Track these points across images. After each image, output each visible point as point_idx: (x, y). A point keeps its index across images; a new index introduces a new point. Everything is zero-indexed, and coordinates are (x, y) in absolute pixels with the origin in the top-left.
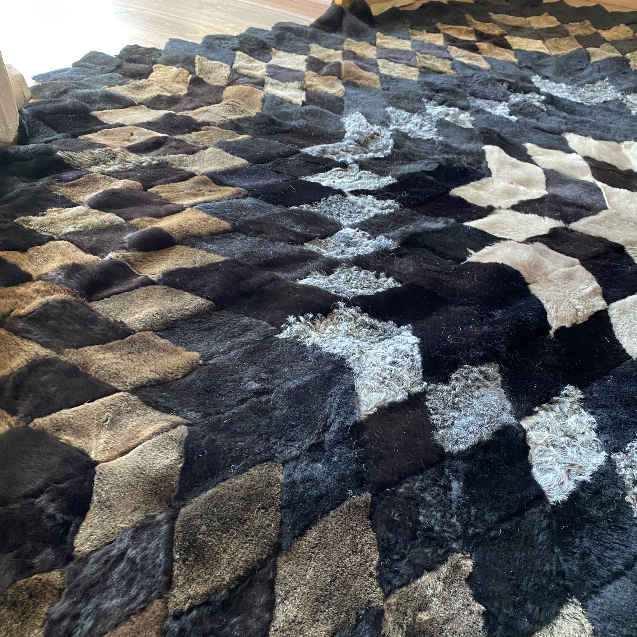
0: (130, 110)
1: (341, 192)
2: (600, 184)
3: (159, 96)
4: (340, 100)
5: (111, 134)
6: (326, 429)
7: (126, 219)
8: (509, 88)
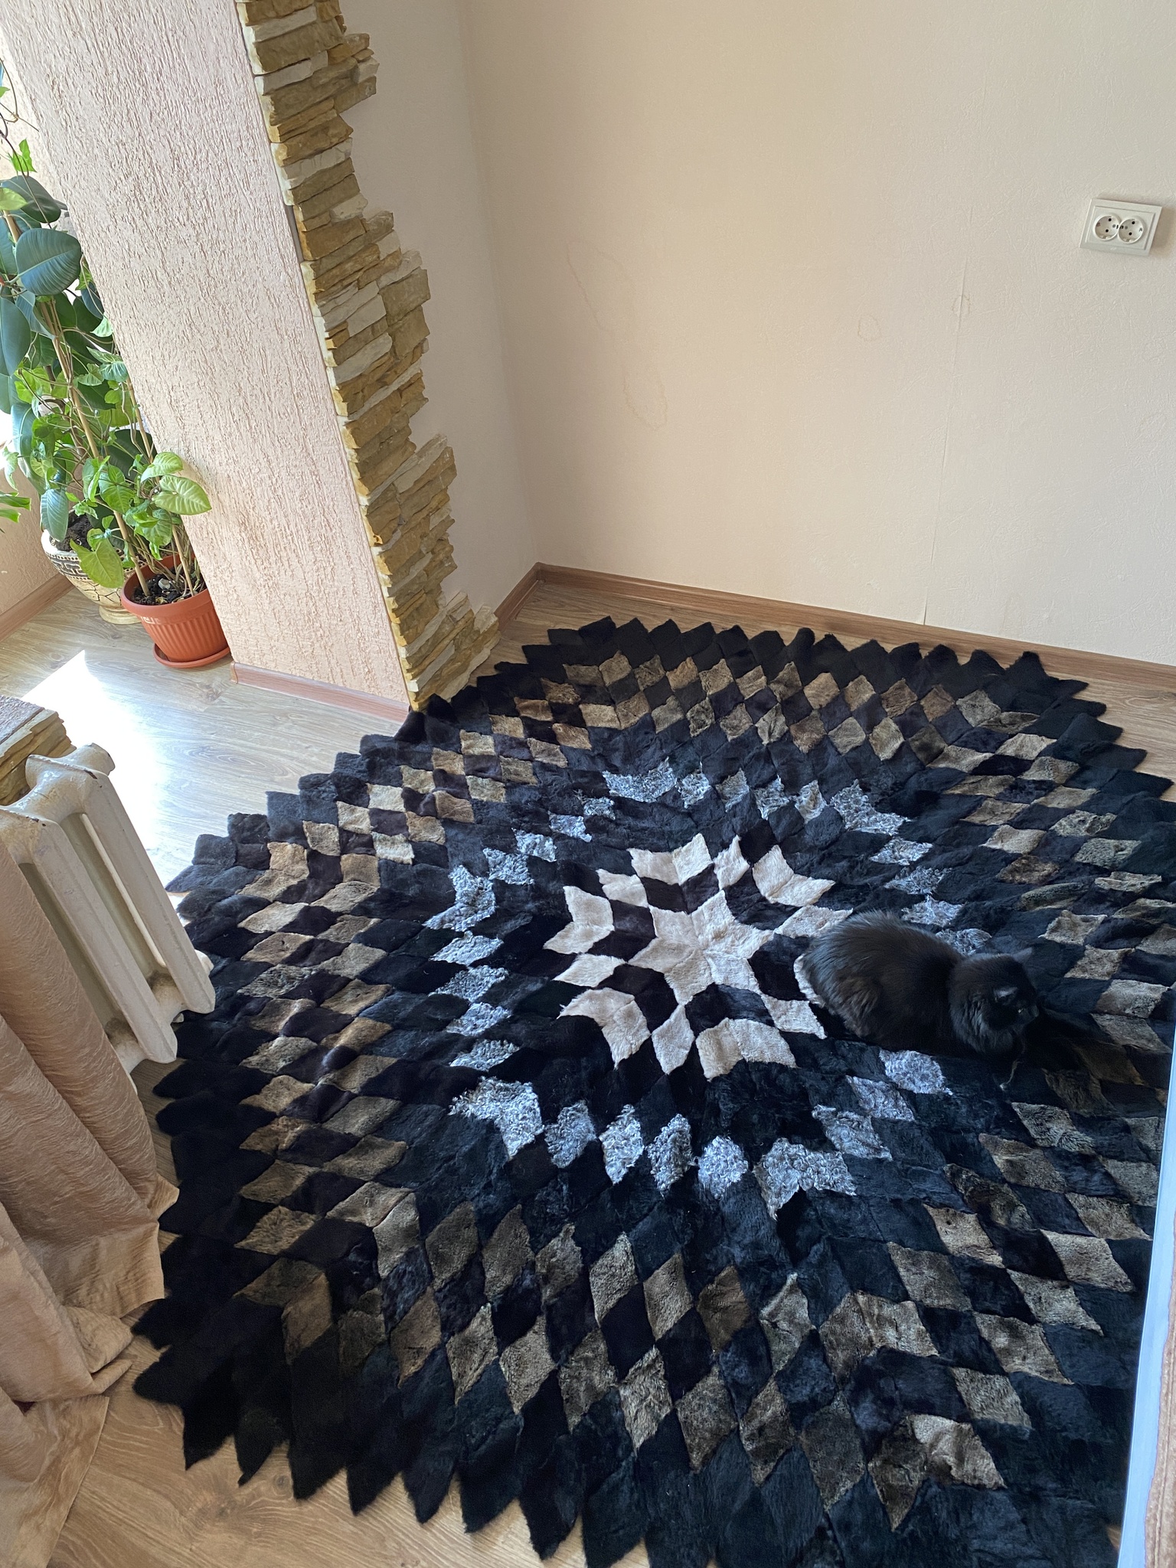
0: (268, 911)
1: (463, 968)
2: (652, 908)
3: (289, 888)
4: (443, 848)
5: (266, 946)
6: (491, 1172)
7: (318, 1042)
8: (583, 794)
